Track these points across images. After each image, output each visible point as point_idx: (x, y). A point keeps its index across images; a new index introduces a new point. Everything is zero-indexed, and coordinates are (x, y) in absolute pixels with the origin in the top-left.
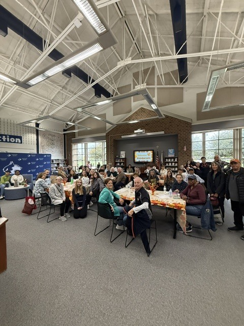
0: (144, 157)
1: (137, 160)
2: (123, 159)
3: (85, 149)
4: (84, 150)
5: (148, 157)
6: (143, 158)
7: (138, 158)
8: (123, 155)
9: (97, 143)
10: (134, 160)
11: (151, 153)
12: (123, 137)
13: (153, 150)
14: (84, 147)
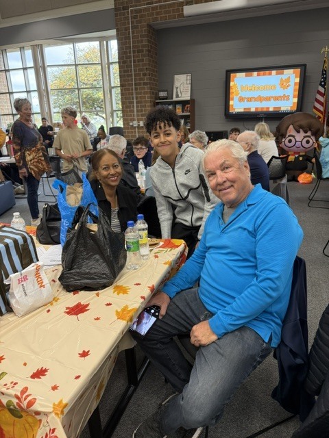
0: (264, 94)
1: (237, 106)
2: (184, 103)
3: (36, 68)
4: (31, 74)
5: (280, 92)
6: (260, 99)
7: (241, 99)
8: (182, 87)
9: (82, 46)
10: (227, 106)
11: (292, 77)
12: (189, 10)
13: (303, 67)
14: (30, 64)
